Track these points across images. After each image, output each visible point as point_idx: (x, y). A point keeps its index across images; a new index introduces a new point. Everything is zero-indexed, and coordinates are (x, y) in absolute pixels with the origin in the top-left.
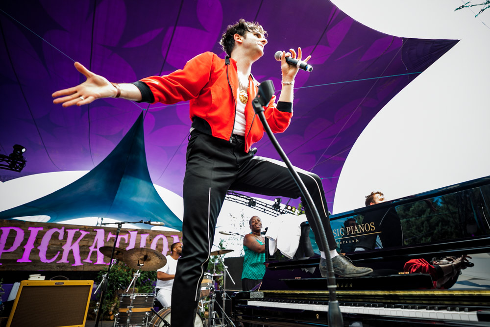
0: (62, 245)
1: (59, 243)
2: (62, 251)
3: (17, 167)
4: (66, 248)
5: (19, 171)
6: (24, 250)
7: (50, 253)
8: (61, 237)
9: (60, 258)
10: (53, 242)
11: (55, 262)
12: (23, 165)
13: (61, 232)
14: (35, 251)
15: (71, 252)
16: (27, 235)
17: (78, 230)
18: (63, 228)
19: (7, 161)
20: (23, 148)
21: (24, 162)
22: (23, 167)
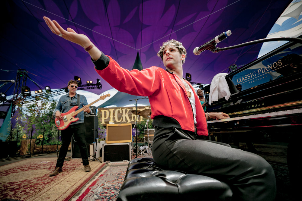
0: (122, 115)
1: (121, 114)
2: (122, 117)
3: (100, 88)
4: (124, 116)
5: (101, 89)
6: (110, 118)
7: (119, 119)
8: (121, 112)
9: (122, 120)
10: (119, 114)
11: (121, 122)
12: (101, 86)
13: (120, 110)
14: (114, 118)
15: (126, 118)
16: (110, 112)
17: (126, 109)
18: (121, 109)
19: (96, 86)
20: (100, 80)
21: (101, 85)
22: (101, 87)
